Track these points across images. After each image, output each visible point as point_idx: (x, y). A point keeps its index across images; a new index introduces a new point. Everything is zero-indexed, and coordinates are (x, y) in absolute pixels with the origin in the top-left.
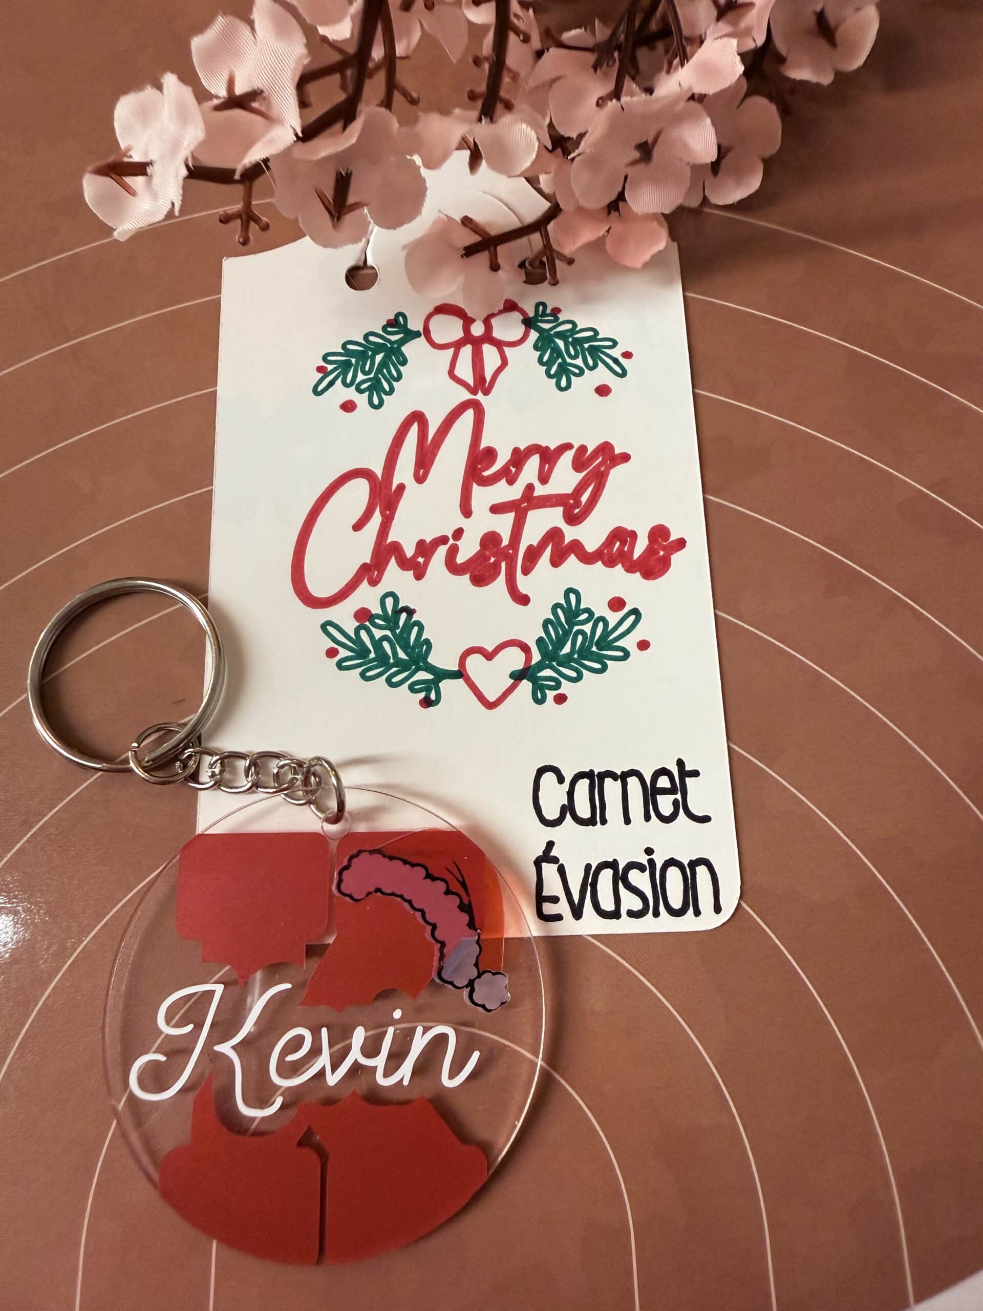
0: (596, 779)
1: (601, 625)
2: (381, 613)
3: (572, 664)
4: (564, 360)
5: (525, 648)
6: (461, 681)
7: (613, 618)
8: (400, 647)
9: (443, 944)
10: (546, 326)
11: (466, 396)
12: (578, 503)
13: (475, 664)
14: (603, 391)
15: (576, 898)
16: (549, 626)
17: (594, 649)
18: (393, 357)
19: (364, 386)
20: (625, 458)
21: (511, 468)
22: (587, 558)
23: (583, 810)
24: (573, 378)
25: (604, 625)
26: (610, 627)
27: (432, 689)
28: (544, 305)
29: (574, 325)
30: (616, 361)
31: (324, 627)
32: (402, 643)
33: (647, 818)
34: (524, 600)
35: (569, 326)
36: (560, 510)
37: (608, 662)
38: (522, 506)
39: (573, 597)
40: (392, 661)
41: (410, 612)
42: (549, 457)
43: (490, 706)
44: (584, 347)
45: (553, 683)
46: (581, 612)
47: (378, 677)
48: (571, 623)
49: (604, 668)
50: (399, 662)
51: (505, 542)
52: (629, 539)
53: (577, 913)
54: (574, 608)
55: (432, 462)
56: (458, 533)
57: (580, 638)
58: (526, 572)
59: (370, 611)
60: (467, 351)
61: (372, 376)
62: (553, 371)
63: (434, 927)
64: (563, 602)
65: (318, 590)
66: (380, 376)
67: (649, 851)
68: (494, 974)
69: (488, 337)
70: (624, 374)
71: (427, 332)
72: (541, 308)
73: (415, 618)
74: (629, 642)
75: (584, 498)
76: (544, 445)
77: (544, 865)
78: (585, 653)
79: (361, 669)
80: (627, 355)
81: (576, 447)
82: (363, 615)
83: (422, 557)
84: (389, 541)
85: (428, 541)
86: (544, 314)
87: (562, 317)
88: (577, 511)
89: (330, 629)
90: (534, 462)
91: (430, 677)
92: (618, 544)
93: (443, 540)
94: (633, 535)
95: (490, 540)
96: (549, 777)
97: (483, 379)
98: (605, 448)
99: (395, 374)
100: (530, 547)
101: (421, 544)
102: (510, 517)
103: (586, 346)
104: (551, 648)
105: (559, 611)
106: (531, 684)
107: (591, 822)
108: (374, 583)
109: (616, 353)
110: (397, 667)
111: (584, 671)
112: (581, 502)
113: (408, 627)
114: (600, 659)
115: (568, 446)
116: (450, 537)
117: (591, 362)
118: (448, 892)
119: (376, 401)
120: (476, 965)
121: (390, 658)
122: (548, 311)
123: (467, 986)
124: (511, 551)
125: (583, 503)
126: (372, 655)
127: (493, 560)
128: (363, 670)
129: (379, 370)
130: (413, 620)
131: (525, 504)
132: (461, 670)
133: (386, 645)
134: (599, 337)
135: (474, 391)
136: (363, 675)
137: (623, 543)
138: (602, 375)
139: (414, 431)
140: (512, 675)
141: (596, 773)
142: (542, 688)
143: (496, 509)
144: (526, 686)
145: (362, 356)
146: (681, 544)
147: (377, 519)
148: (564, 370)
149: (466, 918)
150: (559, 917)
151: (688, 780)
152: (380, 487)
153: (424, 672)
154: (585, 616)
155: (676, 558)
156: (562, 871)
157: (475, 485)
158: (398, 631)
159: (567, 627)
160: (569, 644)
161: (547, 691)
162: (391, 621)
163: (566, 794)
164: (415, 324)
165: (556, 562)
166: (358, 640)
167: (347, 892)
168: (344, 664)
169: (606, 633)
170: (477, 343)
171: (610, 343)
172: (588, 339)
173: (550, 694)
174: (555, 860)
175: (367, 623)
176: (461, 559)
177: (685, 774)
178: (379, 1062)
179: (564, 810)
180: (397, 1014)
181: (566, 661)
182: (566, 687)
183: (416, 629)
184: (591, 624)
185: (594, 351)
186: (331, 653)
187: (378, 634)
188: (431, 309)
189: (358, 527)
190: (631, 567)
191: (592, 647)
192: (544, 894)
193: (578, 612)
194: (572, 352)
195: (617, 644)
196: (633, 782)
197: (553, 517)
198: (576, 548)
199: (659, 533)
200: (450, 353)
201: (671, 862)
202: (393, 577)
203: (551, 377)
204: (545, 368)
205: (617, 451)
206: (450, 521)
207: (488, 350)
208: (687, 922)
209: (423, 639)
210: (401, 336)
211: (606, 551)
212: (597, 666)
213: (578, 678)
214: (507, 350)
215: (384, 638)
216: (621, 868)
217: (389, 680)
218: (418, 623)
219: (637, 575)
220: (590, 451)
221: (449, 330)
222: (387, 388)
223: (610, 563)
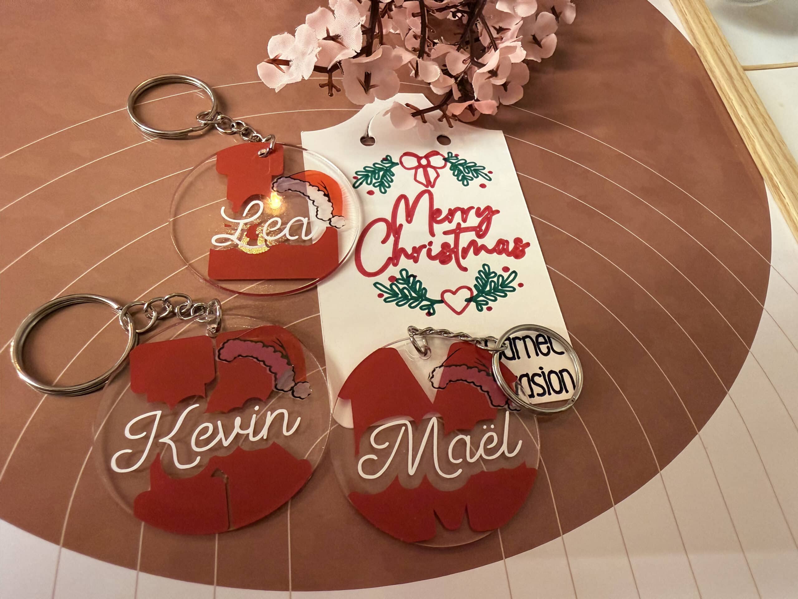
0: (513, 341)
1: (501, 278)
2: (401, 278)
3: (492, 294)
4: (464, 174)
5: (470, 289)
6: (443, 304)
7: (506, 275)
8: (412, 292)
10: (454, 161)
12: (481, 230)
13: (448, 297)
14: (483, 186)
16: (478, 279)
17: (500, 288)
18: (388, 173)
19: (376, 185)
20: (498, 212)
21: (449, 217)
22: (489, 252)
23: (509, 354)
24: (469, 181)
26: (505, 279)
27: (431, 308)
28: (452, 153)
29: (466, 161)
30: (486, 175)
31: (375, 285)
32: (413, 290)
33: (537, 355)
34: (465, 269)
35: (463, 161)
36: (473, 233)
37: (508, 293)
39: (486, 267)
40: (409, 297)
41: (415, 277)
42: (465, 212)
43: (459, 313)
45: (485, 303)
47: (404, 305)
48: (488, 279)
49: (506, 295)
50: (413, 298)
51: (452, 246)
52: (506, 244)
54: (487, 272)
55: (413, 215)
56: (431, 243)
57: (493, 284)
58: (464, 258)
59: (396, 277)
60: (421, 171)
61: (379, 180)
62: (460, 178)
64: (482, 269)
65: (370, 269)
66: (383, 180)
67: (541, 368)
69: (429, 165)
70: (490, 180)
71: (401, 163)
72: (450, 154)
73: (417, 279)
74: (514, 284)
75: (483, 228)
76: (462, 207)
78: (496, 289)
79: (396, 302)
80: (490, 172)
81: (476, 208)
82: (393, 279)
83: (416, 254)
84: (399, 247)
85: (417, 247)
86: (452, 156)
87: (460, 158)
88: (481, 233)
89: (378, 285)
90: (458, 215)
91: (429, 303)
92: (501, 246)
93: (424, 246)
94: (507, 242)
95: (445, 246)
97: (430, 182)
98: (488, 208)
99: (390, 180)
100: (464, 248)
101: (414, 248)
102: (453, 236)
103: (472, 169)
104: (481, 288)
105: (482, 273)
106: (475, 304)
107: (513, 358)
108: (395, 265)
109: (486, 171)
110: (413, 300)
111: (498, 297)
112: (482, 230)
113: (415, 283)
114: (503, 292)
115: (472, 208)
116: (427, 245)
117: (476, 175)
119: (383, 190)
122: (453, 155)
124: (455, 250)
126: (400, 296)
127: (448, 254)
128: (397, 302)
129: (382, 178)
131: (458, 231)
132: (443, 300)
134: (477, 165)
135: (427, 186)
136: (397, 304)
137: (504, 245)
138: (481, 180)
139: (402, 203)
140: (466, 300)
141: (511, 338)
142: (481, 305)
143: (445, 233)
144: (473, 304)
145: (373, 173)
146: (528, 245)
147: (392, 239)
148: (464, 178)
152: (391, 225)
153: (425, 301)
154: (493, 275)
155: (527, 250)
157: (434, 224)
158: (410, 285)
159: (486, 279)
160: (488, 286)
161: (483, 306)
162: (406, 281)
164: (396, 160)
165: (476, 253)
166: (392, 290)
168: (387, 300)
169: (504, 281)
170: (425, 168)
171: (482, 168)
172: (473, 166)
173: (485, 307)
175: (395, 282)
176: (434, 253)
181: (489, 293)
182: (491, 304)
183: (418, 284)
184: (496, 278)
185: (476, 171)
186: (380, 296)
187: (401, 286)
188: (402, 154)
189: (384, 242)
190: (509, 254)
193: (490, 273)
194: (467, 171)
195: (510, 285)
196: (528, 340)
197: (472, 236)
198: (483, 247)
199: (518, 241)
200: (414, 171)
201: (551, 372)
202: (404, 262)
203: (460, 181)
204: (456, 177)
205: (494, 209)
206: (426, 238)
207: (430, 170)
208: (564, 396)
209: (422, 288)
210: (390, 164)
211: (497, 249)
212: (503, 294)
213: (496, 300)
214: (438, 170)
215: (405, 288)
216: (530, 376)
217: (410, 306)
218: (419, 281)
219: (512, 257)
220: (482, 209)
221: (411, 162)
222: (387, 185)
223: (500, 253)
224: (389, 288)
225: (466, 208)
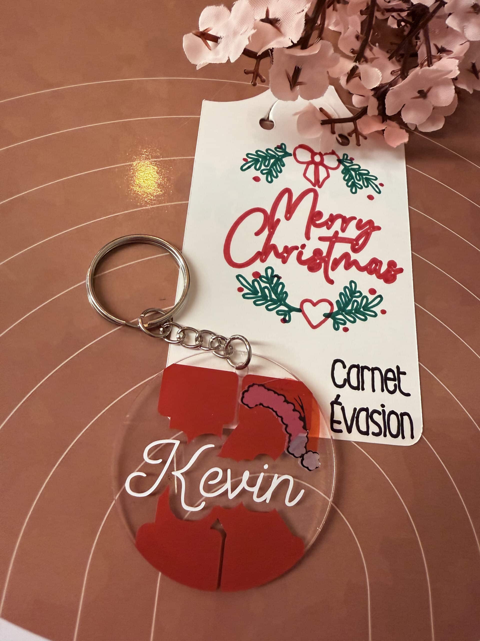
0: (361, 369)
1: (365, 299)
2: (265, 275)
3: (352, 314)
4: (354, 180)
5: (331, 304)
6: (300, 314)
8: (273, 293)
9: (290, 435)
10: (348, 165)
11: (311, 186)
12: (357, 244)
13: (307, 307)
14: (371, 197)
15: (349, 423)
16: (342, 295)
17: (362, 310)
18: (279, 162)
19: (264, 172)
20: (379, 228)
21: (329, 222)
22: (361, 269)
23: (354, 382)
24: (358, 189)
25: (366, 300)
27: (287, 315)
28: (347, 155)
29: (360, 167)
30: (376, 186)
31: (238, 277)
32: (274, 291)
33: (383, 390)
34: (331, 282)
35: (357, 167)
36: (349, 245)
37: (368, 317)
38: (333, 240)
39: (353, 285)
40: (269, 298)
41: (279, 278)
42: (346, 221)
43: (314, 327)
44: (363, 177)
45: (343, 322)
46: (356, 292)
47: (261, 305)
48: (352, 297)
49: (365, 319)
50: (272, 300)
51: (324, 254)
52: (379, 264)
53: (349, 430)
54: (353, 290)
55: (294, 212)
56: (303, 246)
57: (356, 304)
58: (333, 269)
59: (260, 274)
60: (312, 167)
61: (268, 168)
62: (350, 184)
63: (287, 426)
64: (349, 286)
65: (236, 259)
66: (272, 169)
67: (383, 406)
68: (314, 453)
69: (322, 163)
70: (380, 192)
71: (295, 154)
72: (345, 156)
73: (281, 281)
74: (377, 309)
75: (360, 242)
76: (344, 215)
77: (335, 405)
78: (357, 311)
79: (254, 300)
80: (382, 185)
81: (358, 219)
82: (256, 275)
83: (286, 254)
84: (271, 243)
85: (289, 247)
86: (347, 159)
87: (354, 162)
88: (357, 247)
89: (240, 278)
90: (339, 222)
91: (286, 309)
92: (374, 265)
93: (296, 248)
94: (381, 263)
95: (317, 252)
96: (339, 365)
97: (319, 181)
98: (370, 222)
99: (279, 170)
100: (335, 259)
101: (286, 248)
102: (327, 244)
103: (364, 177)
104: (342, 306)
105: (347, 290)
106: (333, 321)
107: (357, 388)
108: (263, 261)
109: (377, 183)
110: (271, 302)
111: (357, 319)
112: (359, 243)
113: (278, 284)
114: (364, 314)
115: (354, 218)
116: (300, 247)
118: (294, 410)
119: (269, 179)
120: (305, 447)
121: (268, 297)
122: (349, 158)
123: (300, 457)
124: (327, 259)
125: (360, 244)
126: (260, 294)
127: (318, 261)
129: (272, 166)
130: (280, 281)
131: (334, 239)
132: (301, 309)
133: (266, 291)
134: (370, 174)
135: (314, 185)
136: (255, 303)
137: (376, 265)
138: (370, 191)
139: (286, 197)
140: (324, 315)
141: (360, 366)
142: (338, 323)
143: (321, 239)
144: (330, 321)
145: (265, 158)
146: (401, 270)
147: (266, 232)
148: (354, 185)
149: (302, 423)
150: (340, 431)
151: (401, 376)
152: (269, 217)
153: (284, 306)
154: (358, 294)
155: (399, 276)
156: (343, 409)
157: (312, 227)
158: (273, 285)
159: (350, 298)
160: (350, 305)
161: (340, 325)
162: (270, 280)
163: (346, 373)
164: (290, 150)
165: (347, 267)
166: (253, 286)
167: (246, 403)
168: (246, 296)
169: (367, 304)
170: (317, 165)
171: (375, 178)
172: (365, 174)
173: (341, 327)
174: (340, 404)
175: (258, 279)
176: (304, 258)
177: (399, 373)
178: (255, 490)
179: (345, 381)
180: (266, 467)
181: (349, 313)
182: (348, 325)
183: (281, 286)
184: (361, 298)
185: (368, 180)
186: (240, 290)
187: (263, 285)
188: (297, 145)
189: (257, 234)
190: (379, 276)
191: (361, 309)
192: (334, 419)
193: (355, 292)
194: (358, 178)
195: (372, 309)
196: (377, 373)
197: (346, 248)
198: (356, 263)
199: (392, 264)
200: (304, 166)
201: (392, 412)
202: (272, 261)
203: (348, 186)
204: (346, 182)
205: (375, 225)
206: (300, 240)
207: (321, 169)
208: (399, 442)
209: (283, 291)
210: (283, 153)
211: (369, 267)
212: (363, 318)
213: (354, 322)
214: (330, 170)
215: (266, 287)
216: (370, 412)
217: (267, 307)
218: (282, 283)
219: (382, 280)
220: (364, 222)
221: (304, 156)
222: (275, 175)
223: (370, 273)
224: (251, 284)
225: (348, 217)
